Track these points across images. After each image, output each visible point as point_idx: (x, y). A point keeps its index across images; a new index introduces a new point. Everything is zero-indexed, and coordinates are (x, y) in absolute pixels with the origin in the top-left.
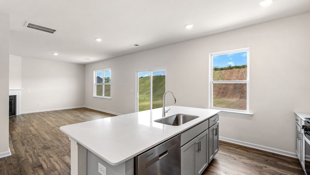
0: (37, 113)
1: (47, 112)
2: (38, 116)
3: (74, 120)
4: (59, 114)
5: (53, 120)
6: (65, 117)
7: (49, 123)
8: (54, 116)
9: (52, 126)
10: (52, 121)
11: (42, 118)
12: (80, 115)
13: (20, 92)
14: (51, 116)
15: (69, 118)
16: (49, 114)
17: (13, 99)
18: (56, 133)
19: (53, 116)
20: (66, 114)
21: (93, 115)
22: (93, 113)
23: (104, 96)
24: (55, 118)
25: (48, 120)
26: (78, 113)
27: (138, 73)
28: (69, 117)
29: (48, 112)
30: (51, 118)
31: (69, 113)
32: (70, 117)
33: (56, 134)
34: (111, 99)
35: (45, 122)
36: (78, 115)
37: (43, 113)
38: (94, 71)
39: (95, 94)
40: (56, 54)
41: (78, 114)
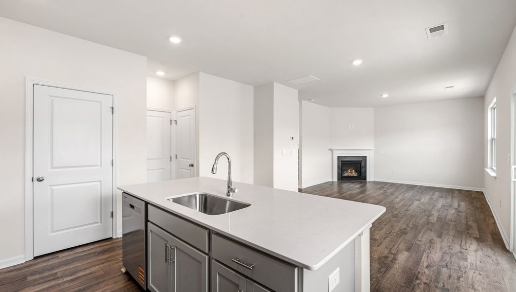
13: (371, 153)
17: (363, 160)
34: (496, 178)
38: (489, 109)
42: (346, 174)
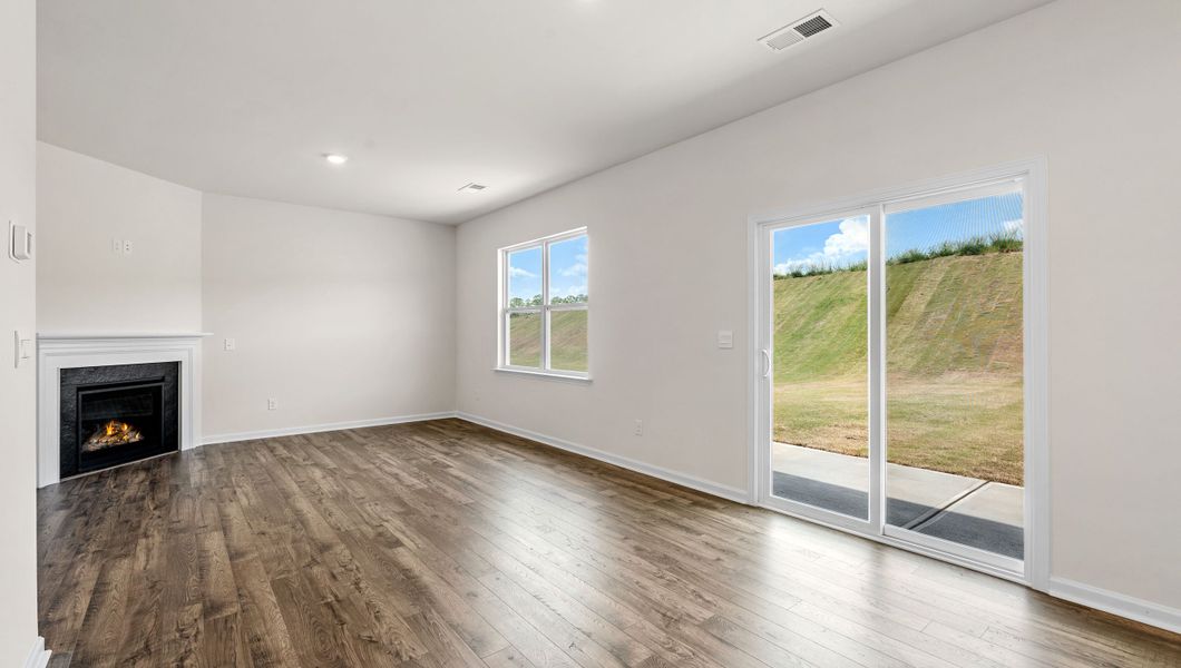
0: (264, 442)
1: (304, 436)
2: (264, 458)
3: (420, 492)
4: (352, 453)
5: (327, 485)
6: (380, 468)
7: (303, 504)
8: (332, 465)
9: (318, 536)
10: (316, 497)
11: (279, 472)
12: (448, 461)
13: (196, 348)
14: (316, 465)
15: (396, 476)
16: (313, 451)
17: (168, 379)
18: (331, 599)
19: (327, 461)
20: (384, 455)
21: (504, 460)
22: (503, 450)
23: (548, 366)
24: (332, 472)
25: (300, 484)
26: (434, 451)
27: (772, 232)
28: (395, 471)
29: (307, 439)
30: (318, 474)
31: (395, 446)
32: (403, 475)
33: (329, 605)
34: (590, 382)
35: (287, 496)
36: (436, 463)
37: (286, 442)
38: (499, 251)
39: (503, 360)
40: (336, 160)
41: (439, 457)
42: (95, 444)
